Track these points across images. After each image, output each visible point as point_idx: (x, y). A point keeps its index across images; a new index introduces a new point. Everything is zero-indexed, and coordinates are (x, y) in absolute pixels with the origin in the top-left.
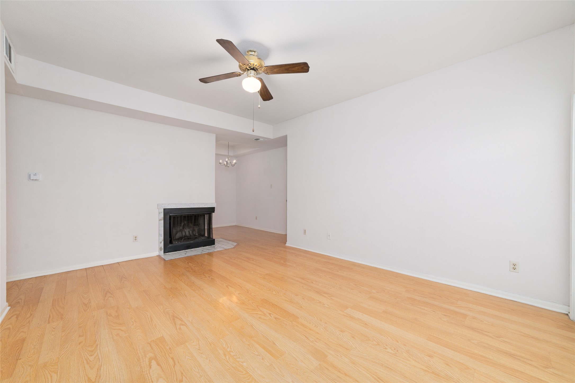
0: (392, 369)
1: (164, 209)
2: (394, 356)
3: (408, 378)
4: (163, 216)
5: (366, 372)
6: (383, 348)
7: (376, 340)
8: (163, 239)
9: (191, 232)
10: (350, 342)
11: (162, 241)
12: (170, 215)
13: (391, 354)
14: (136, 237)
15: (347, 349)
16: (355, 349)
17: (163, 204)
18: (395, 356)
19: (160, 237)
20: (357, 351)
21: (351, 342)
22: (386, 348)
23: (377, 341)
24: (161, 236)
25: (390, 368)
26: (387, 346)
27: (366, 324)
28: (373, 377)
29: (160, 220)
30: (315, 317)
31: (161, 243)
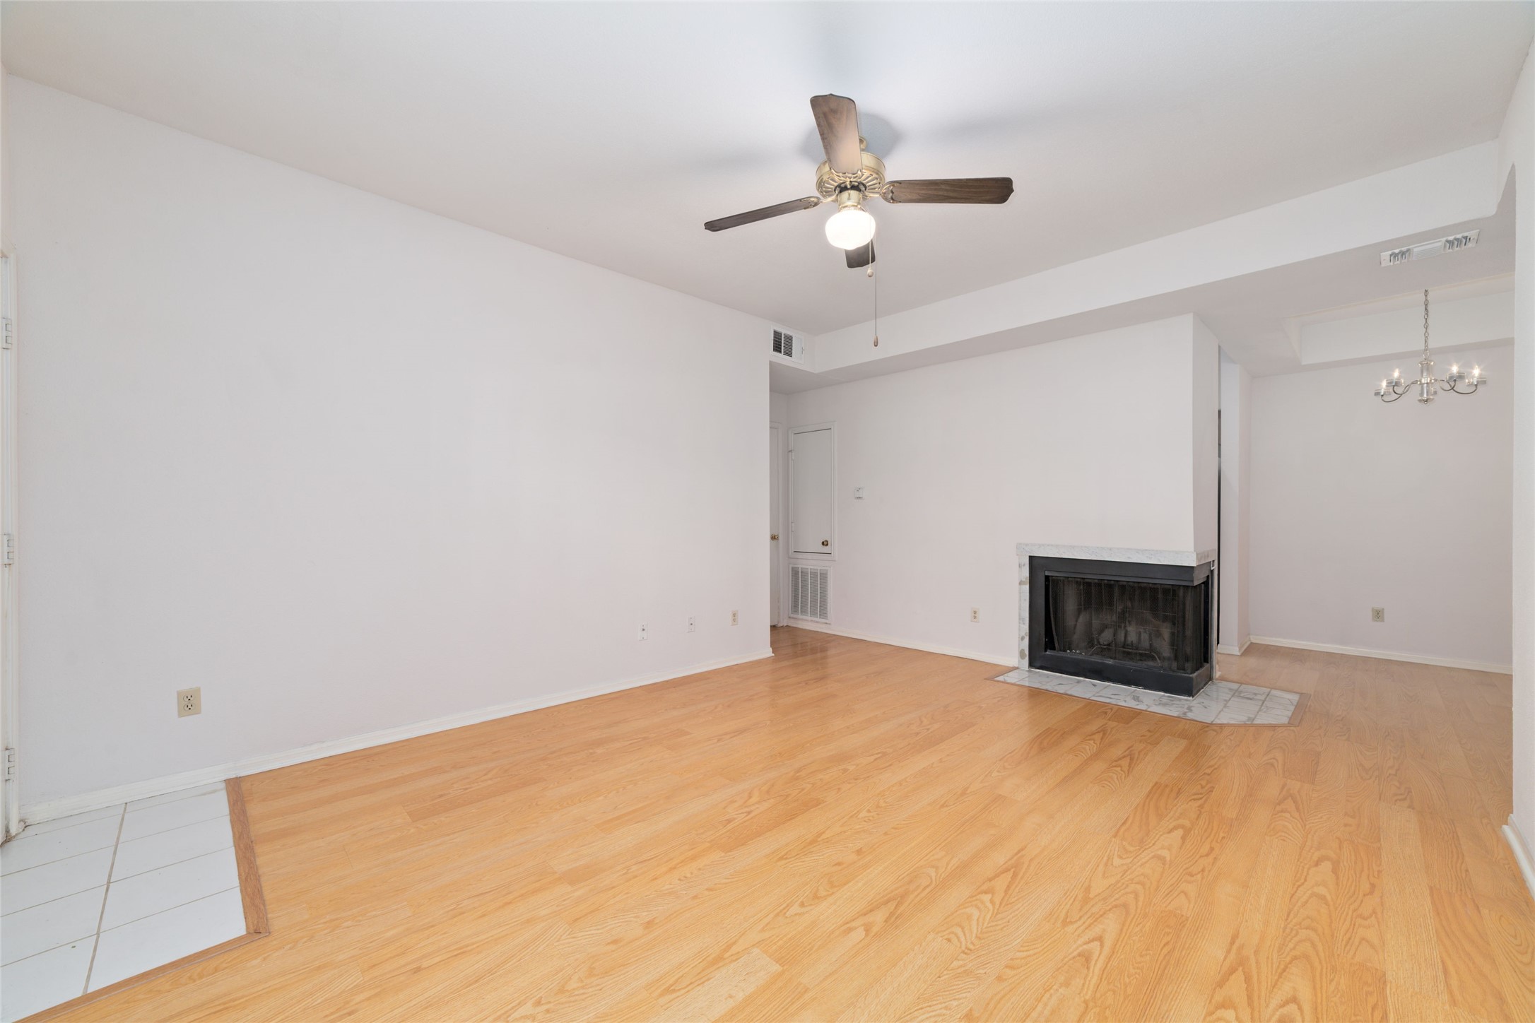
0: (467, 987)
1: (1031, 558)
2: (502, 1011)
3: (422, 1010)
4: (1027, 574)
5: (492, 936)
6: (541, 997)
7: (582, 991)
8: (1028, 631)
9: (1145, 636)
10: (600, 931)
11: (1026, 634)
12: (1047, 573)
13: (512, 1008)
14: (975, 613)
15: (577, 919)
16: (569, 934)
17: (1027, 545)
18: (498, 1014)
19: (1022, 626)
20: (561, 936)
21: (601, 933)
22: (538, 1003)
23: (576, 993)
24: (1024, 624)
25: (470, 985)
26: (548, 1011)
27: (668, 991)
28: (473, 944)
29: (1021, 583)
30: (727, 881)
31: (1023, 638)
